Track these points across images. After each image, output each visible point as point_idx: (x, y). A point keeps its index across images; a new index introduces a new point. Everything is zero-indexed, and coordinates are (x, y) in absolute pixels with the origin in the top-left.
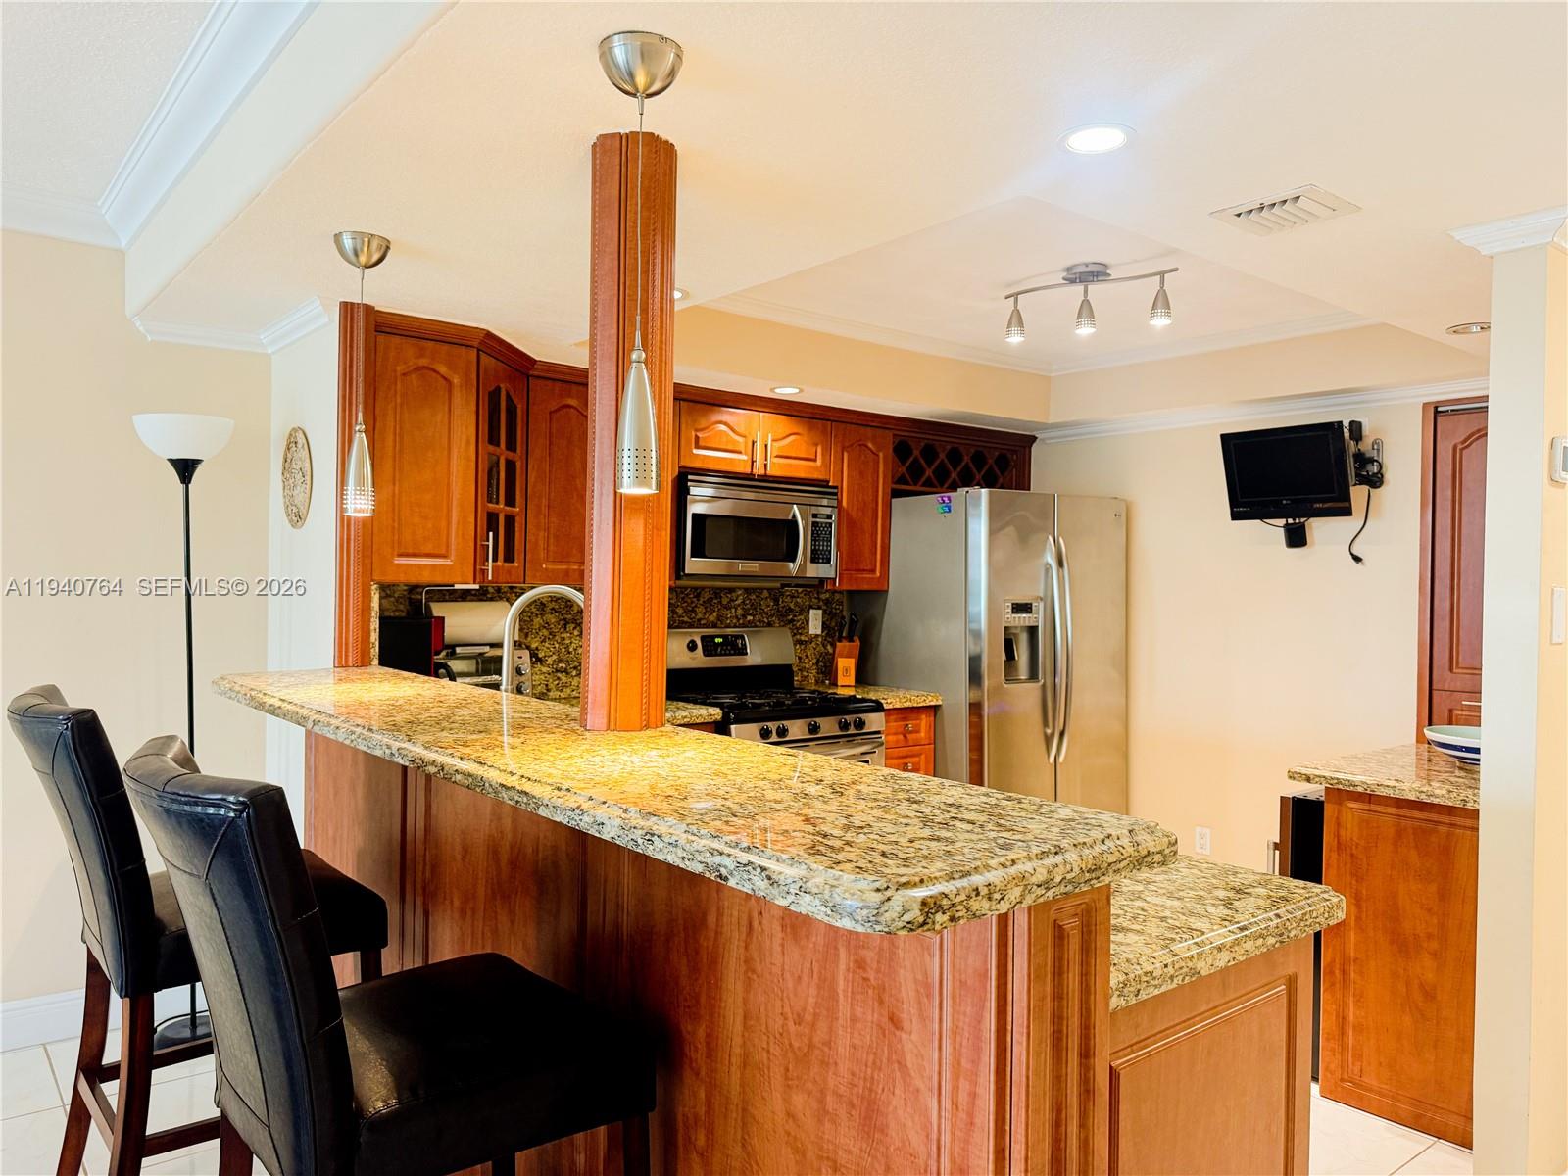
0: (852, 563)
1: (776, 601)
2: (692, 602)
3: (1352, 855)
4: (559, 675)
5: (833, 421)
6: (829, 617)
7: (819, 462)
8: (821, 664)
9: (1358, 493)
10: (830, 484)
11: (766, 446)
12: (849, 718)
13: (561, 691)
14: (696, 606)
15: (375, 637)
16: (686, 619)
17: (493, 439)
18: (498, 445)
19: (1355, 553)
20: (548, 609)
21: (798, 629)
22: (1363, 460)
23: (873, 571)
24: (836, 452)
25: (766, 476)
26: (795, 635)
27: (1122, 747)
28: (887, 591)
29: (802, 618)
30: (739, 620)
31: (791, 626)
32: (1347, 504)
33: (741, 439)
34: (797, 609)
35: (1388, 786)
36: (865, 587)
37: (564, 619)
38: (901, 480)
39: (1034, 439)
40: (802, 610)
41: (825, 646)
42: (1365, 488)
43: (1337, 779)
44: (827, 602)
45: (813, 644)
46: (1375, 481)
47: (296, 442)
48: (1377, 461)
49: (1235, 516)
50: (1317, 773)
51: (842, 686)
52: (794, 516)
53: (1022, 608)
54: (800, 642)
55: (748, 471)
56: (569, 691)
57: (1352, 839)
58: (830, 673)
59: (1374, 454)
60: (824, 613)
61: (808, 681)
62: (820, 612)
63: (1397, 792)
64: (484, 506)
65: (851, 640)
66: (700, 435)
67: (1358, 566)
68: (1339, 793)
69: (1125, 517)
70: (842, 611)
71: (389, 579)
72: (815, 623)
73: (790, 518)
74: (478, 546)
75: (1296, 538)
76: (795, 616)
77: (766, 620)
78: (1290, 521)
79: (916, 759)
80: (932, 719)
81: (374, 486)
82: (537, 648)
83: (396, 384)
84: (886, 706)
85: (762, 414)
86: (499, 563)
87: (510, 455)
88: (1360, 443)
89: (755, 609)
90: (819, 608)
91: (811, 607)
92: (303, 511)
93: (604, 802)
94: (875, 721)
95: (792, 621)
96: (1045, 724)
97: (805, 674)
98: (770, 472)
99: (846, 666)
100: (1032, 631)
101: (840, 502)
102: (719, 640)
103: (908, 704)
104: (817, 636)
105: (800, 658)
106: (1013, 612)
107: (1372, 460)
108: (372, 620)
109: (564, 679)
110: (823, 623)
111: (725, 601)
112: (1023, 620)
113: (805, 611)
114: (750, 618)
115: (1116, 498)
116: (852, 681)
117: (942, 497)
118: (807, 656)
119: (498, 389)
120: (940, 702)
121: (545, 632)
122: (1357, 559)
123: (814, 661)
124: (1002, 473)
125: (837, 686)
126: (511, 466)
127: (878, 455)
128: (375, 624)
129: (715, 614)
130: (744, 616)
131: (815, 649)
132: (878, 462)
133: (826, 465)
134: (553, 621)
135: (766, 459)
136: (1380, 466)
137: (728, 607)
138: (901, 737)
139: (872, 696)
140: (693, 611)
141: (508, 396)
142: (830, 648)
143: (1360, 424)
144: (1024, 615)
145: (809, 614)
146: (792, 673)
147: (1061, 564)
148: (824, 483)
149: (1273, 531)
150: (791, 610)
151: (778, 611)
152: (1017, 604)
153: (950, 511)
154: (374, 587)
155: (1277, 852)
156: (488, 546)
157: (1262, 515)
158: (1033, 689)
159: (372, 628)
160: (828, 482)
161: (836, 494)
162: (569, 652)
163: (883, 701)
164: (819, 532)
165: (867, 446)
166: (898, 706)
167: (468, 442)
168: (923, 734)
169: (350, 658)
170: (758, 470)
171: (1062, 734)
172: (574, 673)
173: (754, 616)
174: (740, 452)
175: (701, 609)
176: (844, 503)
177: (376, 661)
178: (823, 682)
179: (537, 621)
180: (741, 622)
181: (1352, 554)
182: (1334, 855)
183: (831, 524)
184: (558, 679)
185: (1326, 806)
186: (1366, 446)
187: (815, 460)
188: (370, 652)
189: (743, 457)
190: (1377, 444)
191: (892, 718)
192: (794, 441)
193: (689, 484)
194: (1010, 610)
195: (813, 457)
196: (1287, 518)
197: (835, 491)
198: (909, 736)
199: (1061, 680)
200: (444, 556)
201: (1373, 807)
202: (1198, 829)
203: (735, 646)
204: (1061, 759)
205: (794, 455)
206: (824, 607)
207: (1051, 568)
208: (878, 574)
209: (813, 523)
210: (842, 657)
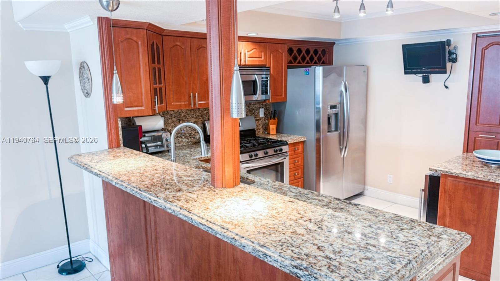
0: (275, 93)
3: (449, 194)
4: (179, 138)
5: (267, 43)
6: (266, 110)
7: (263, 58)
8: (264, 127)
9: (449, 65)
10: (267, 66)
11: (245, 54)
12: (277, 148)
13: (180, 143)
15: (121, 137)
17: (153, 62)
18: (155, 63)
19: (446, 85)
20: (173, 116)
21: (256, 116)
22: (451, 53)
23: (282, 95)
24: (268, 54)
25: (245, 65)
26: (255, 118)
27: (364, 150)
28: (286, 102)
29: (257, 112)
31: (253, 115)
32: (445, 70)
34: (256, 109)
35: (463, 174)
36: (279, 101)
37: (179, 119)
38: (290, 62)
39: (334, 43)
40: (257, 109)
41: (265, 121)
42: (451, 63)
43: (446, 171)
44: (265, 105)
45: (261, 120)
46: (454, 61)
47: (83, 67)
48: (455, 54)
49: (406, 73)
50: (439, 169)
51: (272, 134)
52: (255, 79)
53: (333, 107)
54: (257, 120)
55: (239, 64)
56: (182, 143)
57: (449, 190)
58: (267, 129)
59: (454, 51)
60: (265, 109)
61: (260, 133)
62: (263, 109)
63: (466, 176)
64: (153, 86)
65: (274, 119)
67: (447, 90)
68: (446, 176)
69: (366, 71)
70: (270, 108)
71: (124, 116)
72: (262, 114)
73: (254, 80)
74: (152, 101)
75: (426, 80)
76: (255, 111)
78: (424, 75)
79: (298, 159)
80: (303, 145)
81: (122, 93)
82: (171, 130)
83: (119, 46)
84: (289, 143)
85: (243, 42)
86: (159, 105)
87: (158, 66)
88: (450, 47)
90: (263, 108)
91: (260, 108)
92: (89, 92)
93: (243, 237)
94: (285, 148)
95: (254, 113)
96: (340, 145)
97: (259, 130)
98: (247, 63)
99: (273, 127)
100: (336, 115)
101: (270, 72)
103: (296, 141)
104: (262, 117)
105: (257, 125)
106: (331, 109)
107: (454, 53)
108: (119, 131)
109: (180, 139)
110: (264, 113)
112: (334, 111)
113: (258, 109)
115: (364, 66)
116: (275, 132)
117: (306, 69)
118: (259, 125)
119: (153, 42)
120: (305, 140)
121: (173, 124)
122: (447, 87)
123: (262, 126)
124: (324, 56)
125: (270, 134)
126: (159, 69)
127: (282, 54)
128: (120, 132)
131: (262, 122)
132: (283, 57)
133: (265, 59)
134: (175, 120)
135: (245, 59)
136: (456, 55)
138: (293, 152)
139: (284, 139)
141: (156, 44)
142: (267, 121)
143: (450, 40)
144: (334, 110)
145: (259, 110)
146: (255, 131)
147: (346, 91)
148: (264, 66)
149: (419, 78)
150: (253, 109)
151: (249, 110)
152: (332, 106)
153: (309, 74)
154: (119, 119)
155: (423, 192)
156: (155, 101)
157: (415, 73)
158: (336, 133)
159: (120, 134)
160: (266, 65)
161: (269, 70)
162: (181, 130)
163: (287, 141)
164: (264, 84)
165: (279, 51)
166: (292, 142)
167: (146, 65)
168: (300, 150)
169: (113, 145)
170: (243, 63)
171: (346, 148)
172: (184, 137)
176: (272, 72)
177: (122, 145)
178: (265, 133)
179: (170, 121)
181: (445, 86)
182: (443, 194)
183: (267, 81)
184: (179, 140)
185: (441, 179)
186: (451, 48)
187: (261, 58)
188: (120, 142)
190: (455, 48)
191: (290, 146)
192: (255, 51)
194: (329, 108)
195: (261, 56)
196: (423, 74)
197: (269, 68)
198: (296, 151)
199: (346, 130)
200: (141, 106)
201: (457, 180)
202: (389, 175)
204: (345, 156)
205: (254, 56)
206: (264, 107)
207: (343, 92)
208: (283, 96)
209: (262, 81)
210: (271, 125)
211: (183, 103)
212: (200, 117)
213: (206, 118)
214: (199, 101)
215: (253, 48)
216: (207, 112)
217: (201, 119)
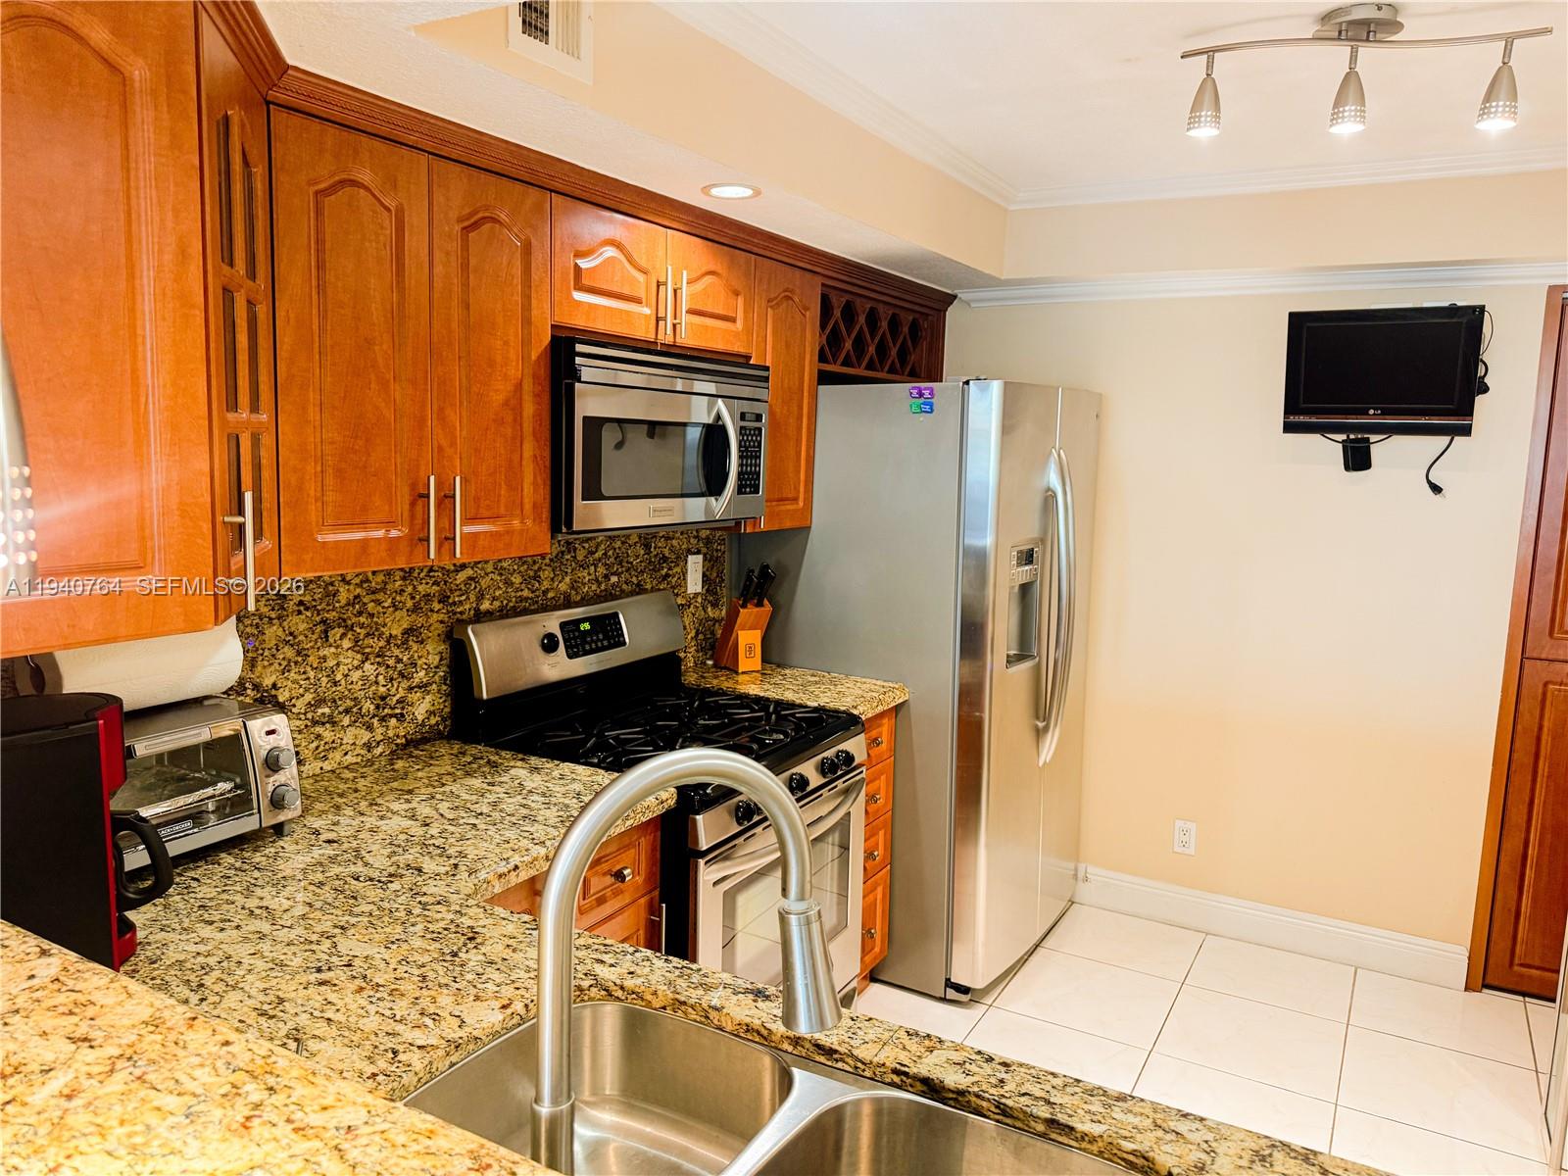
1: (647, 547)
2: (534, 562)
4: (319, 729)
5: (758, 254)
6: (711, 560)
7: (739, 325)
8: (701, 637)
10: (754, 362)
11: (676, 292)
13: (325, 758)
14: (540, 569)
16: (526, 593)
18: (234, 261)
19: (1433, 479)
20: (291, 605)
21: (674, 588)
23: (795, 499)
24: (760, 307)
25: (674, 345)
26: (670, 597)
28: (806, 529)
29: (678, 569)
30: (599, 584)
31: (665, 585)
32: (1467, 420)
33: (641, 277)
34: (673, 557)
36: (788, 524)
37: (323, 622)
38: (824, 357)
40: (678, 558)
41: (705, 609)
44: (709, 543)
45: (692, 609)
48: (1485, 364)
49: (1289, 428)
51: (743, 673)
52: (719, 417)
53: (1025, 557)
54: (676, 608)
55: (651, 337)
56: (337, 756)
58: (712, 647)
60: (705, 559)
62: (700, 557)
64: (220, 422)
65: (759, 604)
66: (584, 264)
67: (1436, 497)
69: (1100, 414)
70: (724, 553)
72: (694, 578)
73: (717, 421)
74: (219, 527)
75: (1357, 459)
76: (670, 569)
77: (634, 580)
78: (1352, 436)
79: (876, 784)
80: (895, 722)
82: (274, 686)
84: (861, 719)
85: (670, 232)
87: (249, 288)
89: (620, 563)
90: (698, 552)
91: (690, 552)
94: (858, 748)
95: (667, 575)
96: (1037, 715)
98: (679, 341)
99: (748, 639)
100: (1028, 588)
102: (586, 626)
103: (880, 708)
104: (696, 595)
106: (1017, 564)
109: (327, 734)
110: (704, 575)
111: (581, 555)
112: (1025, 573)
113: (681, 558)
114: (614, 579)
116: (758, 664)
117: (918, 389)
118: (684, 628)
120: (906, 696)
121: (289, 652)
122: (1436, 489)
123: (693, 634)
125: (737, 673)
126: (250, 310)
127: (804, 315)
129: (567, 579)
130: (607, 577)
131: (694, 615)
132: (806, 328)
133: (748, 330)
134: (302, 627)
135: (676, 317)
136: (1486, 368)
137: (583, 566)
139: (829, 700)
140: (536, 577)
144: (1028, 568)
145: (686, 562)
146: (679, 660)
147: (1064, 490)
148: (743, 360)
149: (1328, 449)
150: (665, 559)
152: (1022, 552)
153: (931, 410)
156: (241, 527)
158: (1029, 667)
160: (749, 357)
161: (762, 379)
162: (336, 683)
163: (854, 711)
164: (747, 443)
165: (794, 301)
166: (871, 713)
168: (884, 746)
170: (666, 337)
171: (1055, 725)
172: (346, 721)
173: (619, 575)
174: (638, 301)
175: (547, 573)
179: (273, 632)
180: (603, 587)
181: (1429, 482)
183: (760, 431)
184: (319, 737)
187: (733, 320)
189: (647, 311)
192: (710, 285)
193: (578, 360)
194: (1014, 562)
195: (732, 315)
196: (1347, 434)
197: (764, 374)
202: (1179, 824)
203: (607, 632)
204: (1050, 757)
205: (709, 309)
206: (704, 550)
207: (1055, 496)
208: (801, 504)
209: (741, 428)
210: (743, 629)
211: (380, 533)
212: (436, 606)
213: (467, 607)
214: (468, 520)
215: (704, 269)
216: (471, 578)
217: (441, 617)
